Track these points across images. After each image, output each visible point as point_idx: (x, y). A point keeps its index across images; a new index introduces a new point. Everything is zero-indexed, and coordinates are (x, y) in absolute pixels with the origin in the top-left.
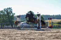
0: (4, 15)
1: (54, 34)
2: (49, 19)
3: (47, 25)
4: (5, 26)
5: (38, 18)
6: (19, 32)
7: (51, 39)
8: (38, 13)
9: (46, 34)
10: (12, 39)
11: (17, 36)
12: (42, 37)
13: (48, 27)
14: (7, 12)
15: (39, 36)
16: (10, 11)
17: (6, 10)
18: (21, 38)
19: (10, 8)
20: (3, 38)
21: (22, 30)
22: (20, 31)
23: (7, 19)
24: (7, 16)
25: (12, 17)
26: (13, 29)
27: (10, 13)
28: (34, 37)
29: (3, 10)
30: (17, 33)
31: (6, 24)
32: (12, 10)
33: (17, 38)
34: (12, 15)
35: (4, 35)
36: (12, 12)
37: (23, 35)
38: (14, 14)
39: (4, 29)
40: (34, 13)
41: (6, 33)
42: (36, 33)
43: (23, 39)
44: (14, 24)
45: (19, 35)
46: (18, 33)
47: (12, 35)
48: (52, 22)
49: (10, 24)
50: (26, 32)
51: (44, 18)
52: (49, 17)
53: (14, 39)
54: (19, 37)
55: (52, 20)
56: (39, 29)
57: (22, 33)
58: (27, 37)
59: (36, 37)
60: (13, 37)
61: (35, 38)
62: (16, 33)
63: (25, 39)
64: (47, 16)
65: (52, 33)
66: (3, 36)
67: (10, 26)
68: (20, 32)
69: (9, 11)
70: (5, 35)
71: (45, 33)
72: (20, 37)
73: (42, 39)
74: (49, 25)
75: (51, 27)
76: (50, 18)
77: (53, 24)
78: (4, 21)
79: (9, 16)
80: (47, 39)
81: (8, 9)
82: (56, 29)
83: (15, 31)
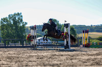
0: (9, 25)
1: (93, 57)
2: (83, 32)
3: (81, 42)
4: (11, 44)
5: (65, 31)
6: (34, 53)
7: (87, 65)
8: (65, 21)
9: (80, 57)
10: (22, 66)
11: (30, 61)
12: (72, 62)
13: (82, 46)
14: (13, 20)
15: (68, 61)
16: (19, 18)
17: (12, 17)
18: (38, 63)
19: (18, 14)
20: (7, 64)
21: (40, 50)
22: (36, 51)
23: (14, 31)
24: (14, 28)
25: (23, 29)
26: (25, 49)
27: (19, 22)
28: (59, 62)
29: (8, 17)
30: (30, 56)
31: (13, 41)
32: (22, 16)
33: (30, 64)
34: (21, 25)
35: (9, 58)
36: (22, 20)
37: (41, 58)
38: (26, 23)
39: (8, 49)
40: (59, 23)
41: (13, 55)
42: (62, 55)
43: (41, 66)
44: (25, 40)
45: (34, 59)
46: (33, 56)
47: (22, 60)
48: (89, 37)
49: (19, 40)
50: (45, 54)
51: (75, 30)
52: (84, 29)
53: (26, 66)
54: (34, 63)
55: (89, 33)
56: (67, 49)
57: (38, 56)
58: (47, 63)
59: (62, 63)
60: (24, 63)
61: (60, 64)
62: (28, 55)
63: (45, 66)
64: (81, 27)
65: (89, 55)
66: (8, 60)
67: (19, 44)
68: (36, 54)
69: (17, 18)
70: (11, 59)
71: (78, 55)
72: (35, 61)
73: (72, 66)
74: (84, 42)
75: (87, 46)
76: (86, 30)
77: (90, 40)
78: (8, 35)
79: (17, 27)
80: (80, 65)
81: (15, 14)
82: (96, 49)
83: (27, 52)
